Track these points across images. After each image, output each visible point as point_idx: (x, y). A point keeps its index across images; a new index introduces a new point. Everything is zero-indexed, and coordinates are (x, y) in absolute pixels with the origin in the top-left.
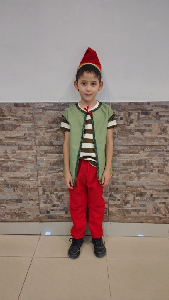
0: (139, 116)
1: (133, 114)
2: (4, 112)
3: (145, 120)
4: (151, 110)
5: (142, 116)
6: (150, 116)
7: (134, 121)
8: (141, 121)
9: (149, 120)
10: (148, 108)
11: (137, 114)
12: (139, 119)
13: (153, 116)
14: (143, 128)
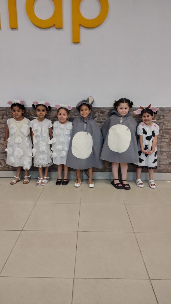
0: (99, 114)
1: (96, 113)
2: (30, 112)
3: (102, 116)
4: (105, 111)
5: (100, 114)
6: (105, 114)
7: (97, 117)
8: (100, 117)
9: (104, 116)
10: (104, 110)
11: (98, 113)
12: (99, 116)
13: (106, 115)
14: (102, 120)
